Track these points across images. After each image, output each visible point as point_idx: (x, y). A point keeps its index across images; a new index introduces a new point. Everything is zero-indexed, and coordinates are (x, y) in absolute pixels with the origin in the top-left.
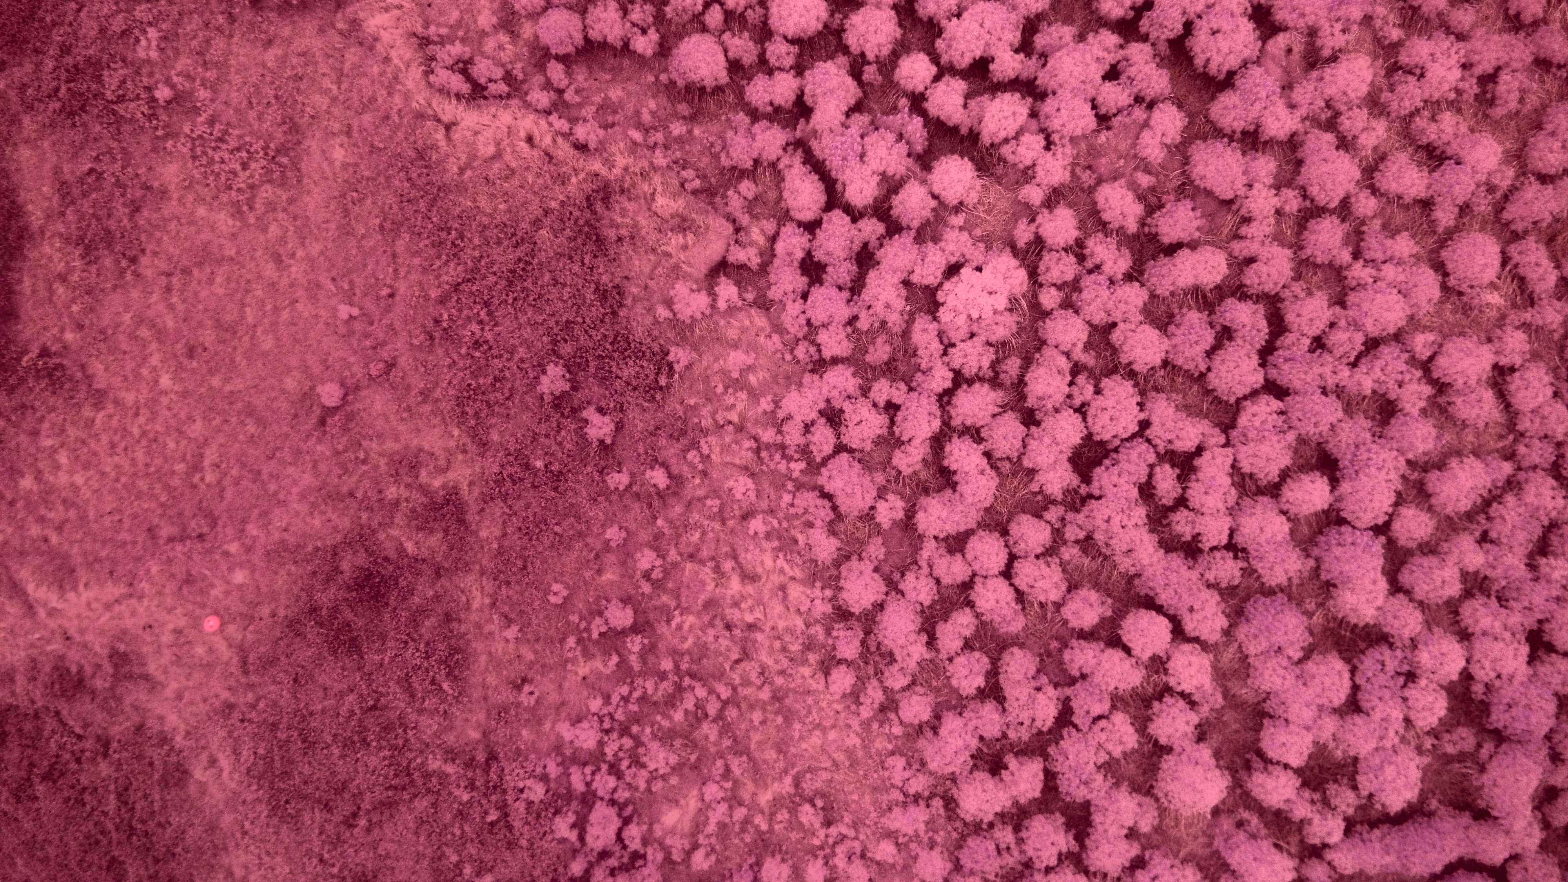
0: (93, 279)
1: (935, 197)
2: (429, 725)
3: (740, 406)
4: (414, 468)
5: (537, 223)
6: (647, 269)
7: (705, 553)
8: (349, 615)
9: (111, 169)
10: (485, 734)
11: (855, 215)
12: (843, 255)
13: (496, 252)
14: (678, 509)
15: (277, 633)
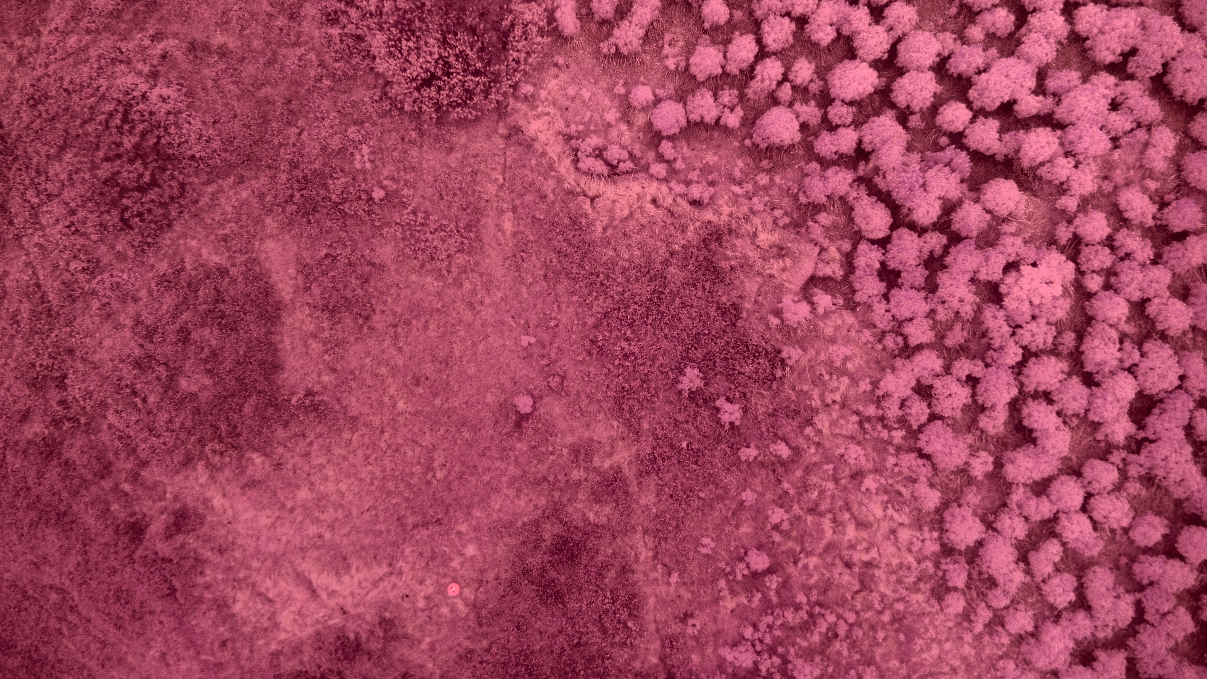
0: (340, 336)
1: (989, 211)
2: (622, 656)
3: (843, 388)
4: (589, 456)
5: (666, 263)
6: (755, 289)
7: (823, 507)
8: (553, 574)
9: (343, 253)
10: (663, 659)
11: (921, 231)
12: (914, 263)
13: (636, 287)
14: (799, 473)
15: (501, 591)
